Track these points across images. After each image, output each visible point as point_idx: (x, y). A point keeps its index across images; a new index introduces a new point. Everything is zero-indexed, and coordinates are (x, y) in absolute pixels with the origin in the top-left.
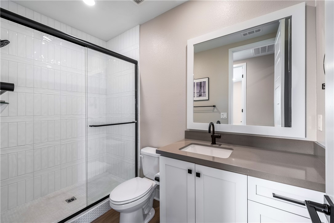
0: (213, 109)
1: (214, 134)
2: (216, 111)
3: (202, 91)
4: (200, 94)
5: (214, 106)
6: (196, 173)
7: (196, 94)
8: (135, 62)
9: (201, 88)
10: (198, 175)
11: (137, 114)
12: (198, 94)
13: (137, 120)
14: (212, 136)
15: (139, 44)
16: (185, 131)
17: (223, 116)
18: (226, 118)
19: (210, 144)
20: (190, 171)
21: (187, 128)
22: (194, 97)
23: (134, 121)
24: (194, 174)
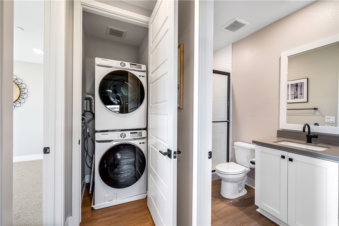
0: (313, 112)
1: (310, 134)
2: (319, 114)
3: (299, 92)
4: (296, 96)
5: (315, 109)
6: (289, 158)
7: (290, 96)
8: (228, 74)
9: (297, 90)
10: (291, 160)
11: (229, 115)
12: (293, 96)
13: (229, 120)
14: (307, 136)
15: (231, 59)
16: (277, 130)
17: (328, 120)
18: (334, 122)
19: (305, 142)
20: (283, 157)
21: (280, 128)
22: (288, 99)
23: (227, 120)
24: (286, 160)
